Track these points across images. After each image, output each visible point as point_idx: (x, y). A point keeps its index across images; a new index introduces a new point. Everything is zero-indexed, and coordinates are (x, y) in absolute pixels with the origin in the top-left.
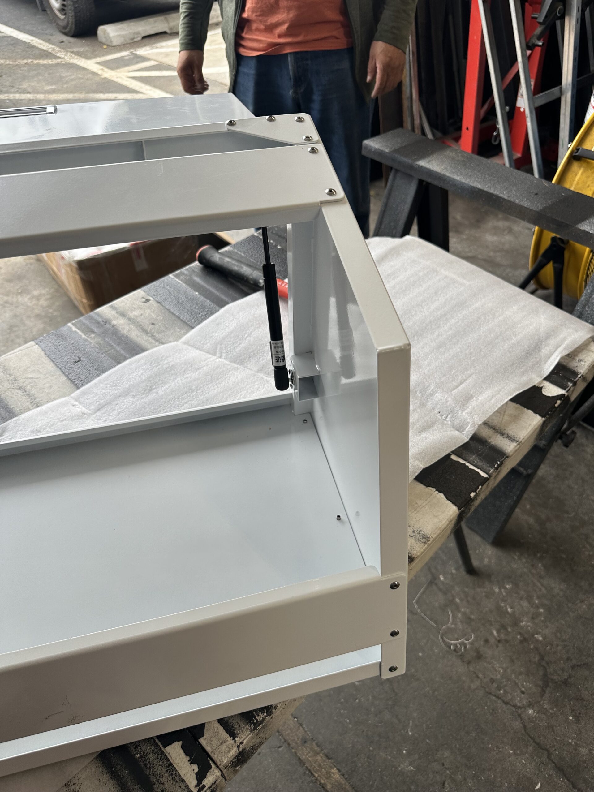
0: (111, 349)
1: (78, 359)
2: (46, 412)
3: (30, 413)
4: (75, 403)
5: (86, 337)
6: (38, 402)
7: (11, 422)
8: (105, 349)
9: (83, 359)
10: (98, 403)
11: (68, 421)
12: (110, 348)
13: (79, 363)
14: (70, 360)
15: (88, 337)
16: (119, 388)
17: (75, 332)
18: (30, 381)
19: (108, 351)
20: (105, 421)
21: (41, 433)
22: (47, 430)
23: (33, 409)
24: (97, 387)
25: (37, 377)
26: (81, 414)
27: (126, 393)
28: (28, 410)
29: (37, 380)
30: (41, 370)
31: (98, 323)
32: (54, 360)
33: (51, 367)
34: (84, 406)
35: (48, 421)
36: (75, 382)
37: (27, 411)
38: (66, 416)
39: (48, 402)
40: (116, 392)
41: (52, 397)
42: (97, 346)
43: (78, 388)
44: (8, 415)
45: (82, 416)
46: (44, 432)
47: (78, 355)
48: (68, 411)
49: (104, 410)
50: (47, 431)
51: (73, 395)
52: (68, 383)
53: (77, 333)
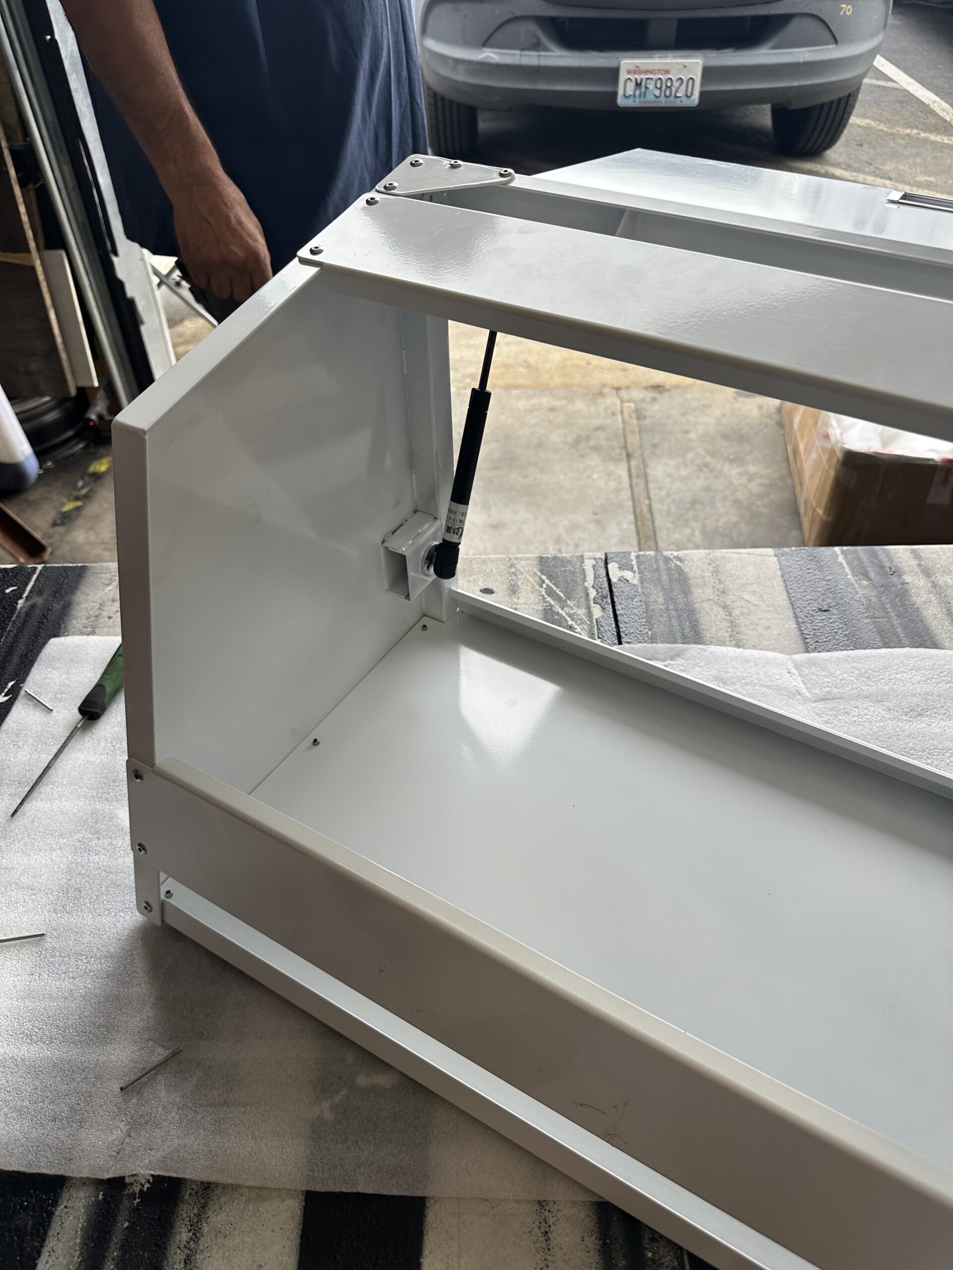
0: (884, 617)
1: (826, 608)
2: (747, 661)
3: (724, 649)
4: (793, 670)
5: (853, 580)
6: (740, 640)
7: (694, 649)
8: (874, 613)
9: (835, 612)
10: (828, 689)
11: (770, 691)
12: (883, 614)
13: (825, 613)
14: (814, 602)
15: (856, 581)
16: (873, 684)
17: (841, 564)
18: (742, 603)
19: (876, 618)
20: (827, 722)
21: (726, 687)
22: (737, 686)
23: (729, 646)
24: (838, 665)
25: (754, 603)
26: (794, 691)
27: (879, 699)
28: (722, 643)
29: (752, 608)
30: (765, 596)
31: (882, 567)
32: (790, 591)
33: (782, 599)
34: (804, 683)
35: (745, 675)
36: (806, 638)
37: (720, 645)
38: (771, 681)
39: (754, 647)
40: (863, 688)
41: (765, 643)
42: (864, 601)
43: (808, 652)
44: (692, 635)
45: (794, 695)
46: (732, 688)
47: (829, 601)
48: (778, 677)
49: (830, 705)
50: (736, 689)
51: (794, 656)
52: (795, 634)
53: (844, 568)
